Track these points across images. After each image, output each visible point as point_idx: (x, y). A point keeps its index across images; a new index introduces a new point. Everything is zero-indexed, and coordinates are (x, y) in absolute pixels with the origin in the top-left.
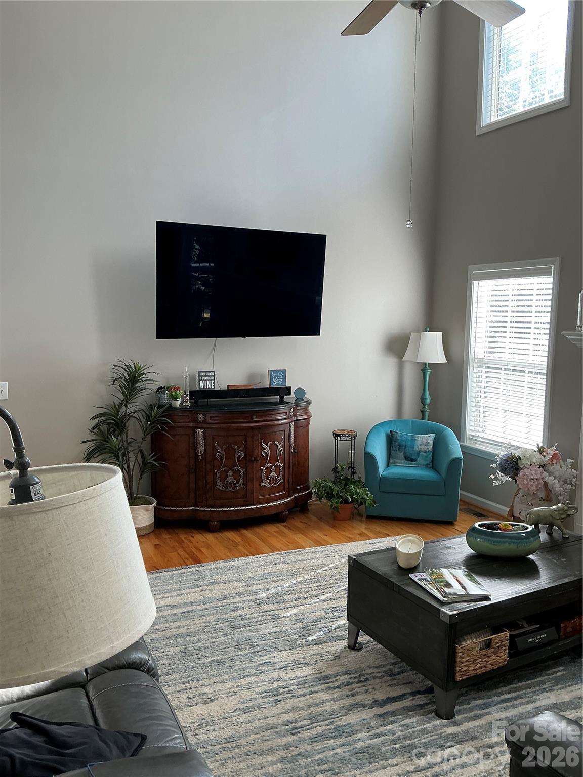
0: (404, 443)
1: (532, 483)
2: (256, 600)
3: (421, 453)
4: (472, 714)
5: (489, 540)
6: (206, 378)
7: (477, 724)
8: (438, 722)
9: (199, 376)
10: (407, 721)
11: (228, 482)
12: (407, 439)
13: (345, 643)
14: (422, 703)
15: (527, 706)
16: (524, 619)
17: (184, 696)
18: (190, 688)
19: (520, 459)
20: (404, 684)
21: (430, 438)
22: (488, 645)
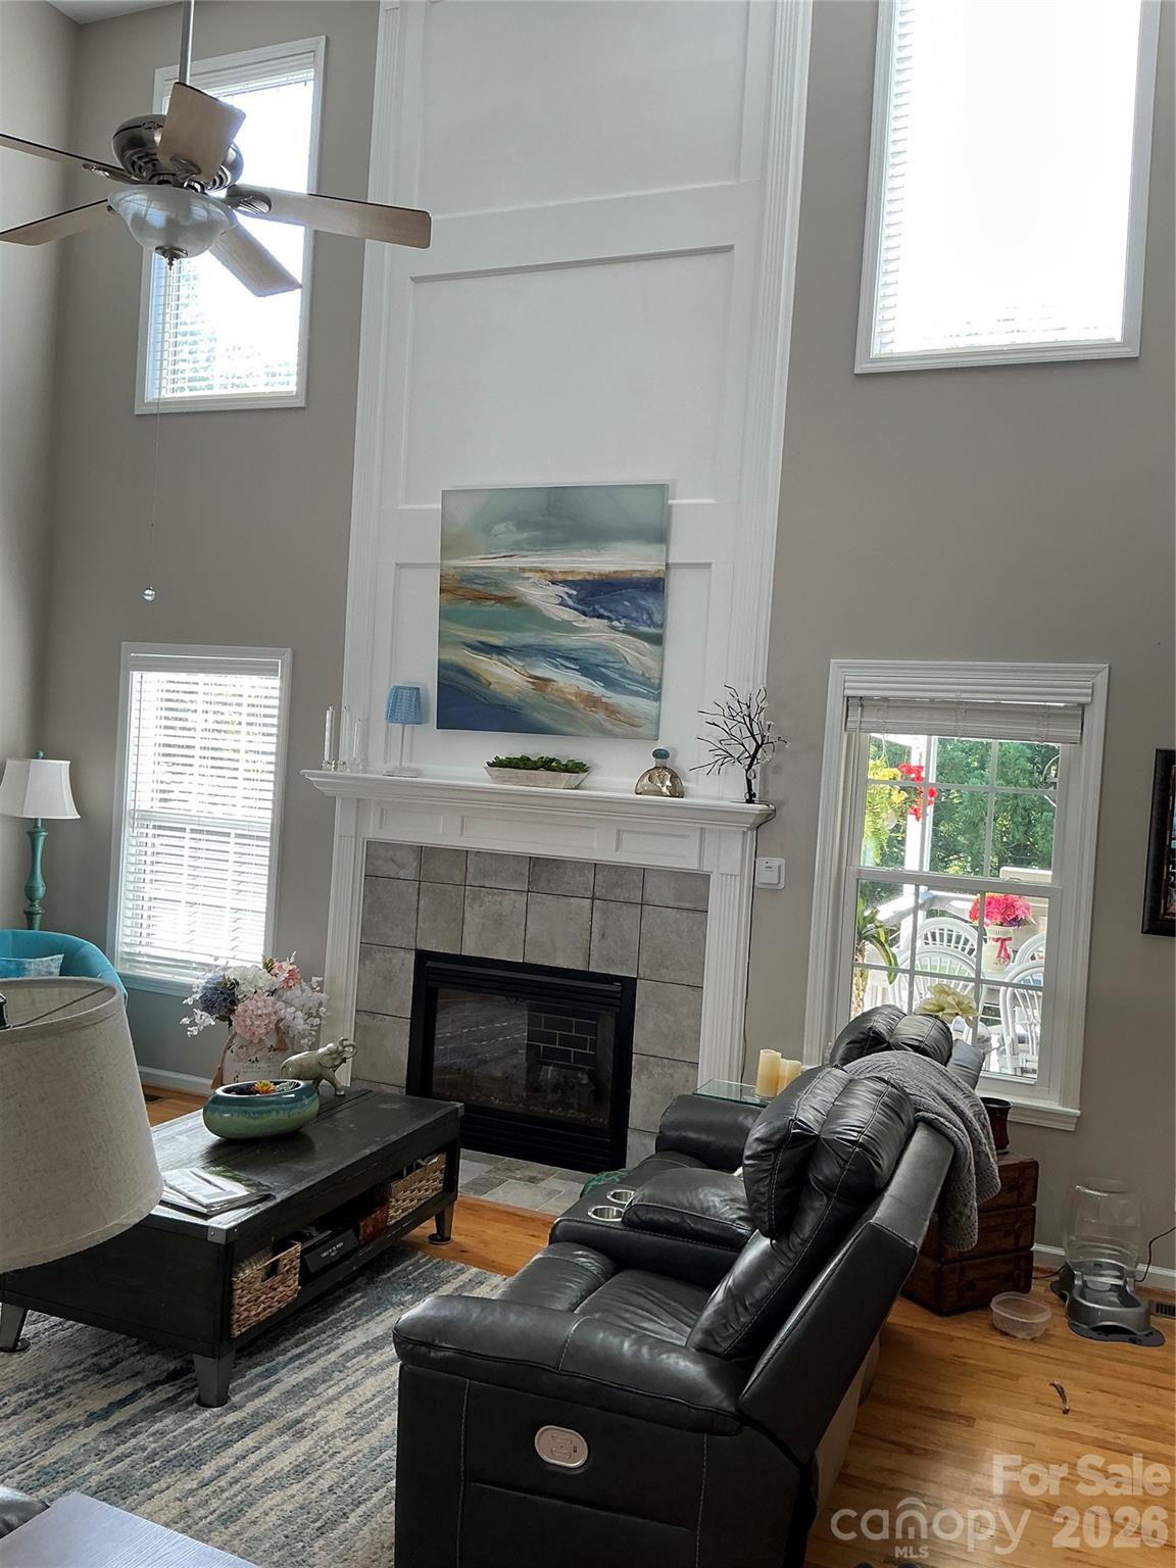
1: (258, 1023)
4: (254, 1388)
5: (246, 1112)
7: (266, 1399)
8: (207, 1413)
10: (158, 1426)
12: (6, 970)
14: (171, 1395)
15: (329, 1356)
16: (311, 1224)
19: (237, 983)
20: (127, 1378)
21: (52, 961)
22: (272, 1270)
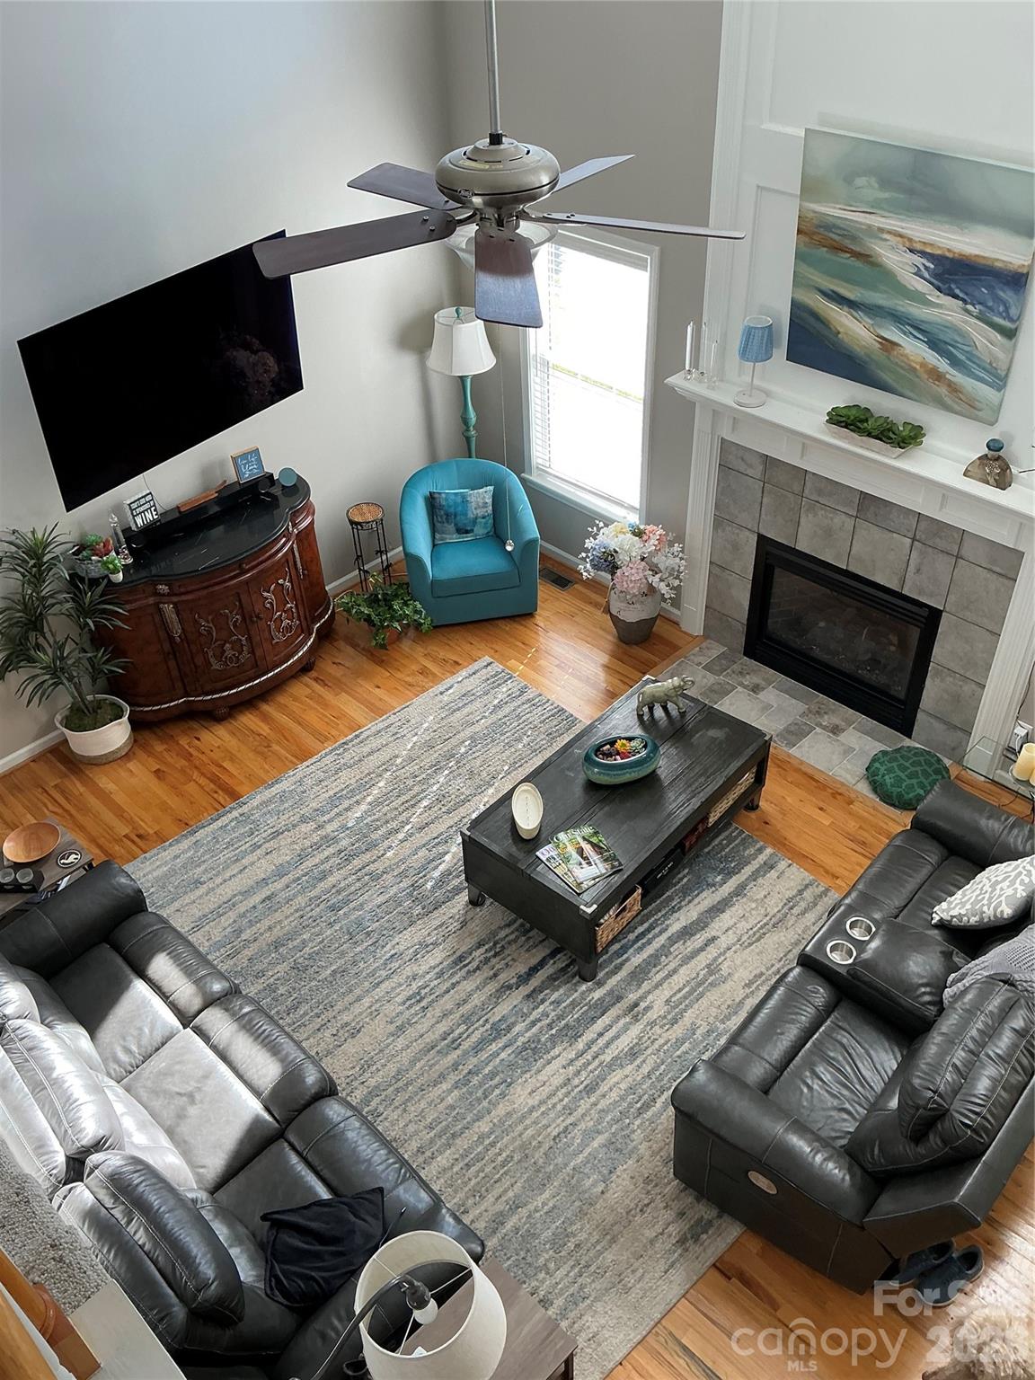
0: (452, 510)
2: (340, 852)
3: (479, 520)
4: (613, 966)
5: (609, 775)
6: (142, 509)
7: (619, 978)
8: (584, 987)
9: (132, 510)
10: (556, 995)
11: (226, 658)
12: (455, 503)
13: (464, 897)
14: (564, 966)
15: (662, 937)
17: (327, 1034)
18: (329, 1021)
19: (616, 552)
20: (539, 944)
21: (486, 494)
22: (622, 911)
